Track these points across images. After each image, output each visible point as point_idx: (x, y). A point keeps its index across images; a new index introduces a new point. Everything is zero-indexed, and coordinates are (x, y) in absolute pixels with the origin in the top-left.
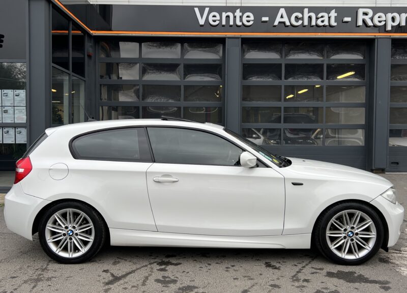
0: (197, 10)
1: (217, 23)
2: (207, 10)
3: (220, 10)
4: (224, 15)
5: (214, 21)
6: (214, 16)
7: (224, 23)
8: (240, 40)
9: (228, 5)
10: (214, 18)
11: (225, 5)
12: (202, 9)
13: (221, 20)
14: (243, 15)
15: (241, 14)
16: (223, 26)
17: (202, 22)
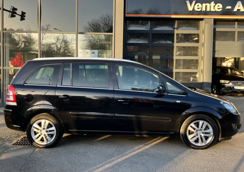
0: (188, 2)
1: (200, 10)
2: (194, 2)
4: (204, 5)
5: (198, 9)
6: (198, 6)
7: (204, 9)
8: (213, 20)
12: (191, 1)
14: (216, 5)
15: (214, 4)
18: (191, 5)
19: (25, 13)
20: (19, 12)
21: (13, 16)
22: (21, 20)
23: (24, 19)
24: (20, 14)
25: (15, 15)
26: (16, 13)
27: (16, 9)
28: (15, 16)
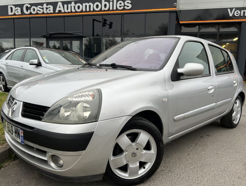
0: (229, 10)
1: (239, 15)
2: (234, 9)
3: (240, 9)
4: (242, 11)
5: (237, 14)
6: (237, 12)
7: (242, 15)
9: (244, 7)
10: (237, 13)
11: (243, 7)
12: (231, 9)
13: (240, 14)
16: (242, 16)
17: (231, 15)
18: (231, 13)
19: (112, 23)
20: (108, 22)
21: (104, 25)
22: (109, 28)
23: (111, 28)
24: (109, 24)
25: (105, 24)
26: (106, 23)
27: (106, 20)
28: (105, 26)
